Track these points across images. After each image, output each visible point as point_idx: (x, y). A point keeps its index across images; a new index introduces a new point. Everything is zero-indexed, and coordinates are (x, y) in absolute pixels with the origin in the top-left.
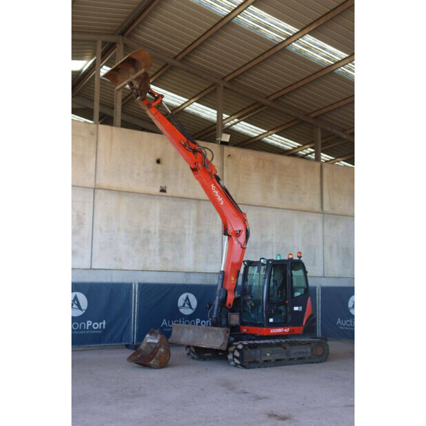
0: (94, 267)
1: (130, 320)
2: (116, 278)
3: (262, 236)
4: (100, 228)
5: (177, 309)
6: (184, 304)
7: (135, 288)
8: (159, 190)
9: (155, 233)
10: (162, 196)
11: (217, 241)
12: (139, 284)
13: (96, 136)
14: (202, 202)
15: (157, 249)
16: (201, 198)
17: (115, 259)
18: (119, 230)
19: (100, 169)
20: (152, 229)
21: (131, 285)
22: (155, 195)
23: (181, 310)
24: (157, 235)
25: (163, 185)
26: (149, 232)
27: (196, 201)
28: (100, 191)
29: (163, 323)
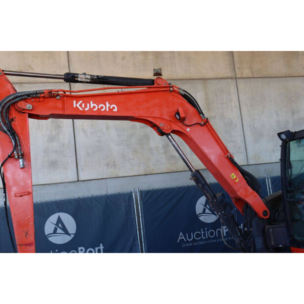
0: (82, 178)
1: (135, 239)
2: (113, 188)
3: (293, 113)
4: (83, 130)
5: (195, 217)
6: (204, 210)
7: (137, 198)
8: (152, 73)
11: (236, 126)
12: (141, 192)
14: (209, 81)
15: (160, 146)
16: (208, 77)
17: (108, 165)
21: (130, 195)
23: (202, 218)
25: (157, 68)
27: (203, 81)
29: (180, 238)
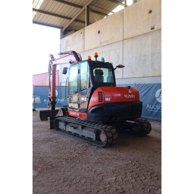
6: (159, 96)
8: (150, 29)
9: (149, 55)
10: (152, 32)
13: (122, 16)
17: (131, 72)
18: (132, 58)
19: (125, 30)
20: (147, 54)
22: (148, 33)
24: (150, 56)
25: (152, 26)
26: (146, 55)
28: (125, 41)
29: (147, 107)
